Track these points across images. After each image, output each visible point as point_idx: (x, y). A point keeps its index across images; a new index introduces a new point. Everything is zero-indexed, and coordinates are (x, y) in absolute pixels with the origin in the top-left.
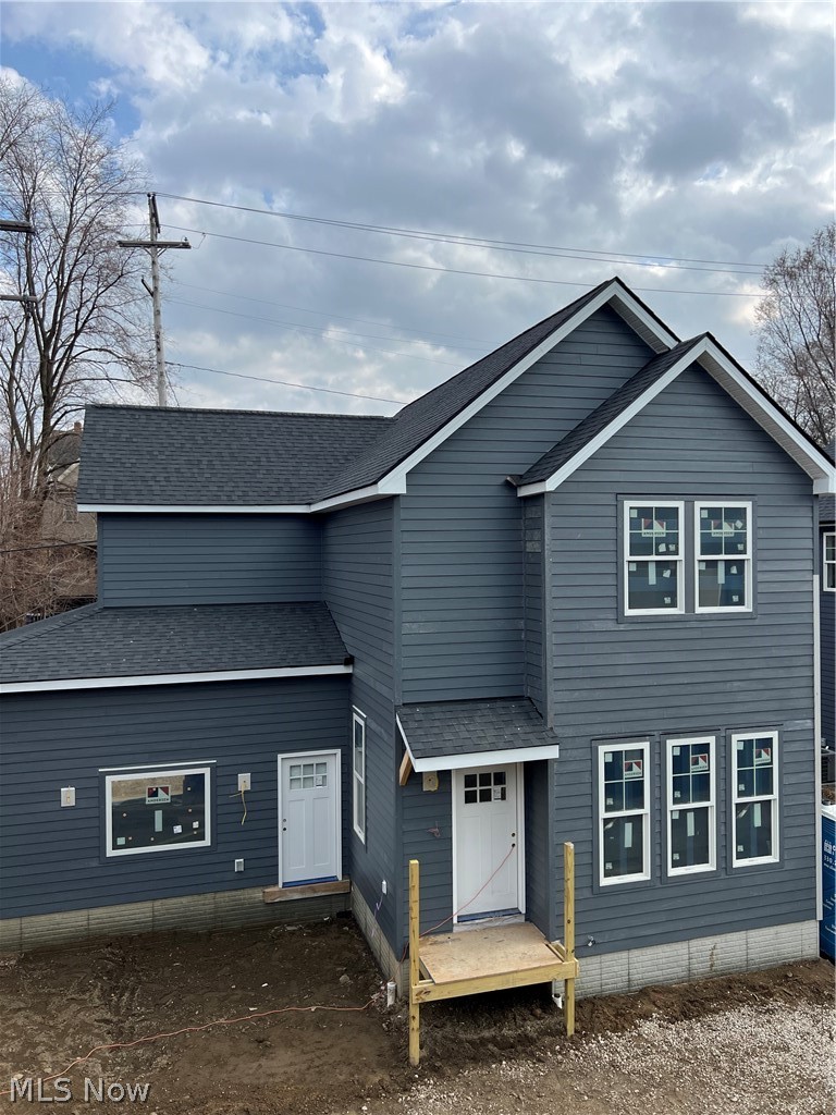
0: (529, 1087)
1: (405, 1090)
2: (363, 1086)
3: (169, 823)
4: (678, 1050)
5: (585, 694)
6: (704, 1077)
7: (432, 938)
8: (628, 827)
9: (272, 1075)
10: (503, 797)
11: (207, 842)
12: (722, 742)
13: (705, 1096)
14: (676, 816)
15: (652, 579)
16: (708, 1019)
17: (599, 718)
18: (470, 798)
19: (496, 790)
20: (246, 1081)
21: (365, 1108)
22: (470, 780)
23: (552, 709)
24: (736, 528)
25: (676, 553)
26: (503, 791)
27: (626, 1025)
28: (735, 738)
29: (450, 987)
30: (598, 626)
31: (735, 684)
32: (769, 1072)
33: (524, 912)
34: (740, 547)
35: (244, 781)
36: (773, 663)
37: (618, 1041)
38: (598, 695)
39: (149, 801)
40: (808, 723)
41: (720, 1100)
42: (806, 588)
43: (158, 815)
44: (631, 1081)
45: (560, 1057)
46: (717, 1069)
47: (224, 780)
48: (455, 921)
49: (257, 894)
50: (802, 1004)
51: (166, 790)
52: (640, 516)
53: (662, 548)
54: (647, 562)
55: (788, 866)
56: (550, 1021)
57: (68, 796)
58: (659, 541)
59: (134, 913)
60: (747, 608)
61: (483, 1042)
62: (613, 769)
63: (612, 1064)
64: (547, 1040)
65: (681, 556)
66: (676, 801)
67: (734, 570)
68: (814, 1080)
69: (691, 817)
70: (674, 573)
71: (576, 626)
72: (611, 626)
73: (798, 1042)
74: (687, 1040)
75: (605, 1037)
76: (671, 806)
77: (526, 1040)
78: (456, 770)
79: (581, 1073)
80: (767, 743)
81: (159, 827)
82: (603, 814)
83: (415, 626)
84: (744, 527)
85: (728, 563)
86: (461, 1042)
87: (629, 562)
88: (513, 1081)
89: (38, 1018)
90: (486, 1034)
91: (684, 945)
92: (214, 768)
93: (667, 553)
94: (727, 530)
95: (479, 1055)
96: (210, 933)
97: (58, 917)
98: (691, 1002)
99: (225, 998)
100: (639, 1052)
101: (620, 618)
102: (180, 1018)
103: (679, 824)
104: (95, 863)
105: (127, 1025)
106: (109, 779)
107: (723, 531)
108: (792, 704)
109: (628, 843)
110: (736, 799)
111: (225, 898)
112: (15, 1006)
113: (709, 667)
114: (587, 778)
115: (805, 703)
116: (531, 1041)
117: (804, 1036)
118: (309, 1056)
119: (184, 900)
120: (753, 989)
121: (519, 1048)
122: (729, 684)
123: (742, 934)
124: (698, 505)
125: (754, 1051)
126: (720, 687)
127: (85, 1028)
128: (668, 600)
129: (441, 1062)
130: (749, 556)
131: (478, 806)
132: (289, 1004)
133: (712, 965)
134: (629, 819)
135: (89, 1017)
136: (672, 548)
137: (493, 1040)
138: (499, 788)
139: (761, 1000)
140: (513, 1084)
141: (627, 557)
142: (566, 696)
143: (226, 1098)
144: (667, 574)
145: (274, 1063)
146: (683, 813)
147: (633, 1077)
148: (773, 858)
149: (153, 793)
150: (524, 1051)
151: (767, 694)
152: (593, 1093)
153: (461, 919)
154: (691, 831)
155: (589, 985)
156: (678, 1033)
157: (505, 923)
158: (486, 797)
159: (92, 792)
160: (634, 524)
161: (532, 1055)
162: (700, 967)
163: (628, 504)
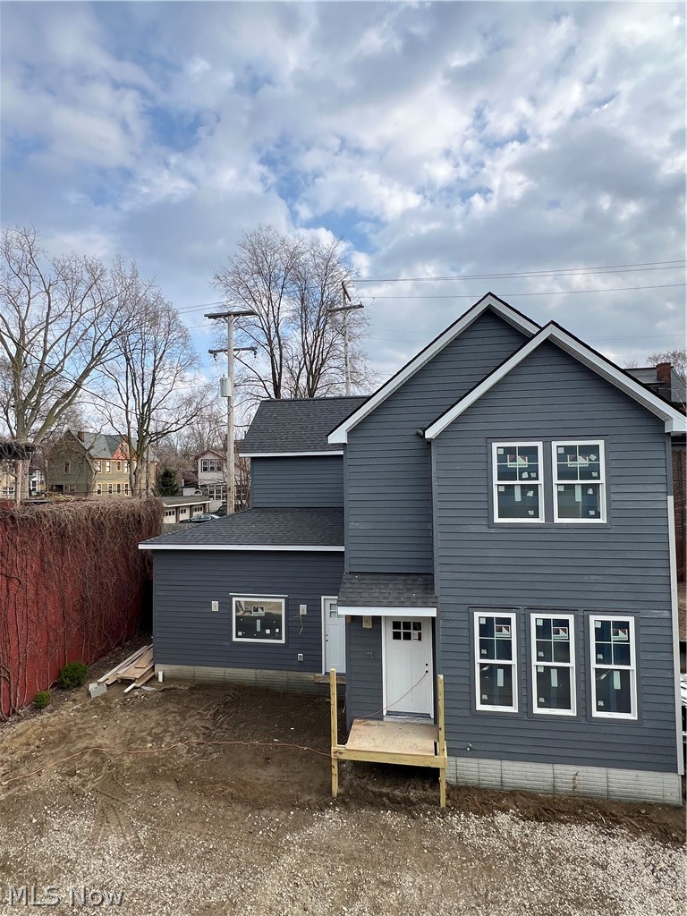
0: (394, 832)
1: (322, 810)
2: (298, 800)
3: (264, 627)
4: (515, 841)
5: (463, 576)
6: (520, 865)
7: (369, 722)
8: (500, 672)
9: (258, 779)
10: (420, 639)
11: (283, 641)
12: (581, 619)
13: (511, 879)
14: (541, 670)
15: (518, 497)
16: (555, 825)
17: (475, 592)
18: (396, 636)
19: (414, 633)
20: (244, 778)
21: (292, 813)
22: (396, 625)
23: (438, 584)
24: (590, 460)
25: (537, 479)
26: (420, 634)
27: (485, 812)
28: (592, 618)
29: (356, 754)
30: (473, 529)
31: (592, 577)
32: (576, 879)
33: (433, 717)
34: (595, 474)
35: (303, 609)
36: (628, 564)
37: (474, 822)
38: (474, 576)
39: (254, 614)
40: (666, 614)
41: (521, 887)
42: (661, 506)
43: (258, 622)
44: (465, 851)
45: (427, 819)
46: (535, 863)
47: (291, 608)
48: (385, 713)
49: (310, 676)
50: (645, 839)
51: (262, 609)
52: (506, 453)
53: (525, 475)
54: (513, 485)
55: (647, 724)
56: (430, 793)
57: (215, 606)
58: (522, 470)
59: (247, 674)
60: (603, 520)
61: (381, 795)
62: (486, 629)
63: (460, 835)
64: (425, 806)
65: (541, 481)
66: (539, 659)
67: (590, 491)
68: (612, 899)
69: (554, 673)
70: (536, 494)
71: (457, 529)
72: (484, 529)
73: (618, 866)
74: (526, 835)
75: (467, 816)
76: (534, 662)
77: (408, 801)
78: (385, 617)
79: (435, 834)
80: (625, 626)
81: (258, 629)
82: (478, 660)
83: (357, 524)
84: (598, 459)
85: (585, 487)
86: (368, 790)
87: (498, 485)
88: (386, 825)
89: (178, 718)
90: (384, 790)
91: (550, 766)
92: (287, 600)
93: (530, 478)
94: (582, 462)
95: (377, 803)
96: (285, 694)
97: (210, 669)
98: (546, 810)
99: (268, 731)
100: (484, 832)
101: (491, 524)
102: (239, 736)
103: (544, 676)
104: (227, 644)
105: (214, 733)
106: (234, 599)
107: (578, 462)
108: (649, 597)
109: (500, 683)
110: (594, 665)
111: (293, 675)
112: (173, 710)
113: (568, 563)
114: (465, 633)
115: (664, 597)
116: (412, 804)
117: (627, 862)
118: (283, 774)
119: (272, 672)
120: (604, 814)
121: (403, 805)
122: (586, 577)
123: (603, 770)
124: (554, 444)
125: (575, 859)
126: (579, 579)
127: (193, 729)
128: (531, 513)
129: (349, 800)
130: (603, 480)
131: (402, 642)
132: (296, 743)
133: (574, 788)
134: (501, 666)
135: (199, 724)
136: (533, 475)
137: (387, 795)
138: (417, 632)
139: (608, 824)
140: (385, 827)
141: (495, 481)
142: (449, 576)
143: (227, 784)
144: (531, 494)
145: (264, 773)
146: (547, 669)
147: (469, 848)
148: (632, 716)
149: (256, 610)
150: (405, 808)
151: (624, 588)
152: (432, 849)
153: (389, 713)
154: (554, 683)
155: (470, 777)
156: (523, 828)
157: (420, 722)
158: (407, 637)
159: (226, 605)
160: (501, 458)
161: (410, 812)
162: (564, 786)
163: (495, 445)
